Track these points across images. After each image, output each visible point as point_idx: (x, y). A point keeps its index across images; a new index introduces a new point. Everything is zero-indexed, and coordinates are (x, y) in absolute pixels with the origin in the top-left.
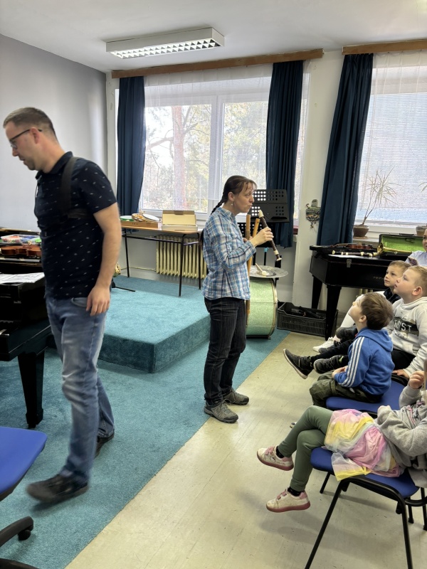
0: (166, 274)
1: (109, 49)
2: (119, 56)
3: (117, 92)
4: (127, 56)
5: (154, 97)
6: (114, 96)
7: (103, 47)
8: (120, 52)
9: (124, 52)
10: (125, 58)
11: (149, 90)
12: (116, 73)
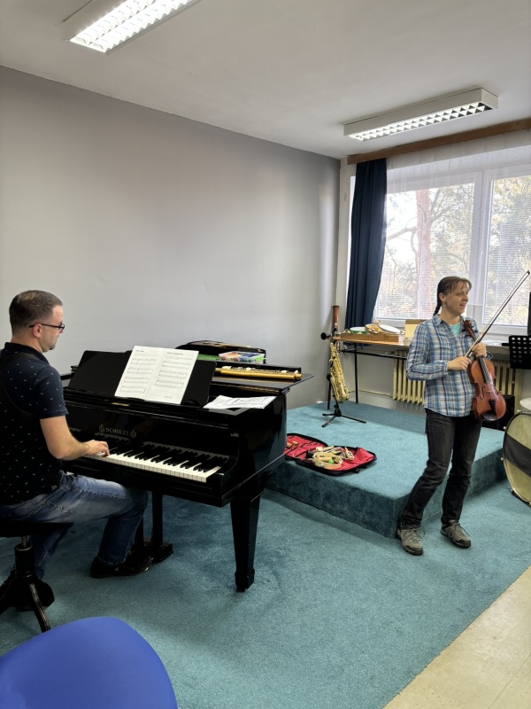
0: (406, 401)
1: (347, 132)
2: (359, 138)
3: (353, 180)
4: (368, 137)
5: (398, 181)
6: (349, 184)
7: (341, 131)
8: (360, 134)
9: (365, 132)
10: (365, 140)
11: (392, 173)
12: (352, 158)
